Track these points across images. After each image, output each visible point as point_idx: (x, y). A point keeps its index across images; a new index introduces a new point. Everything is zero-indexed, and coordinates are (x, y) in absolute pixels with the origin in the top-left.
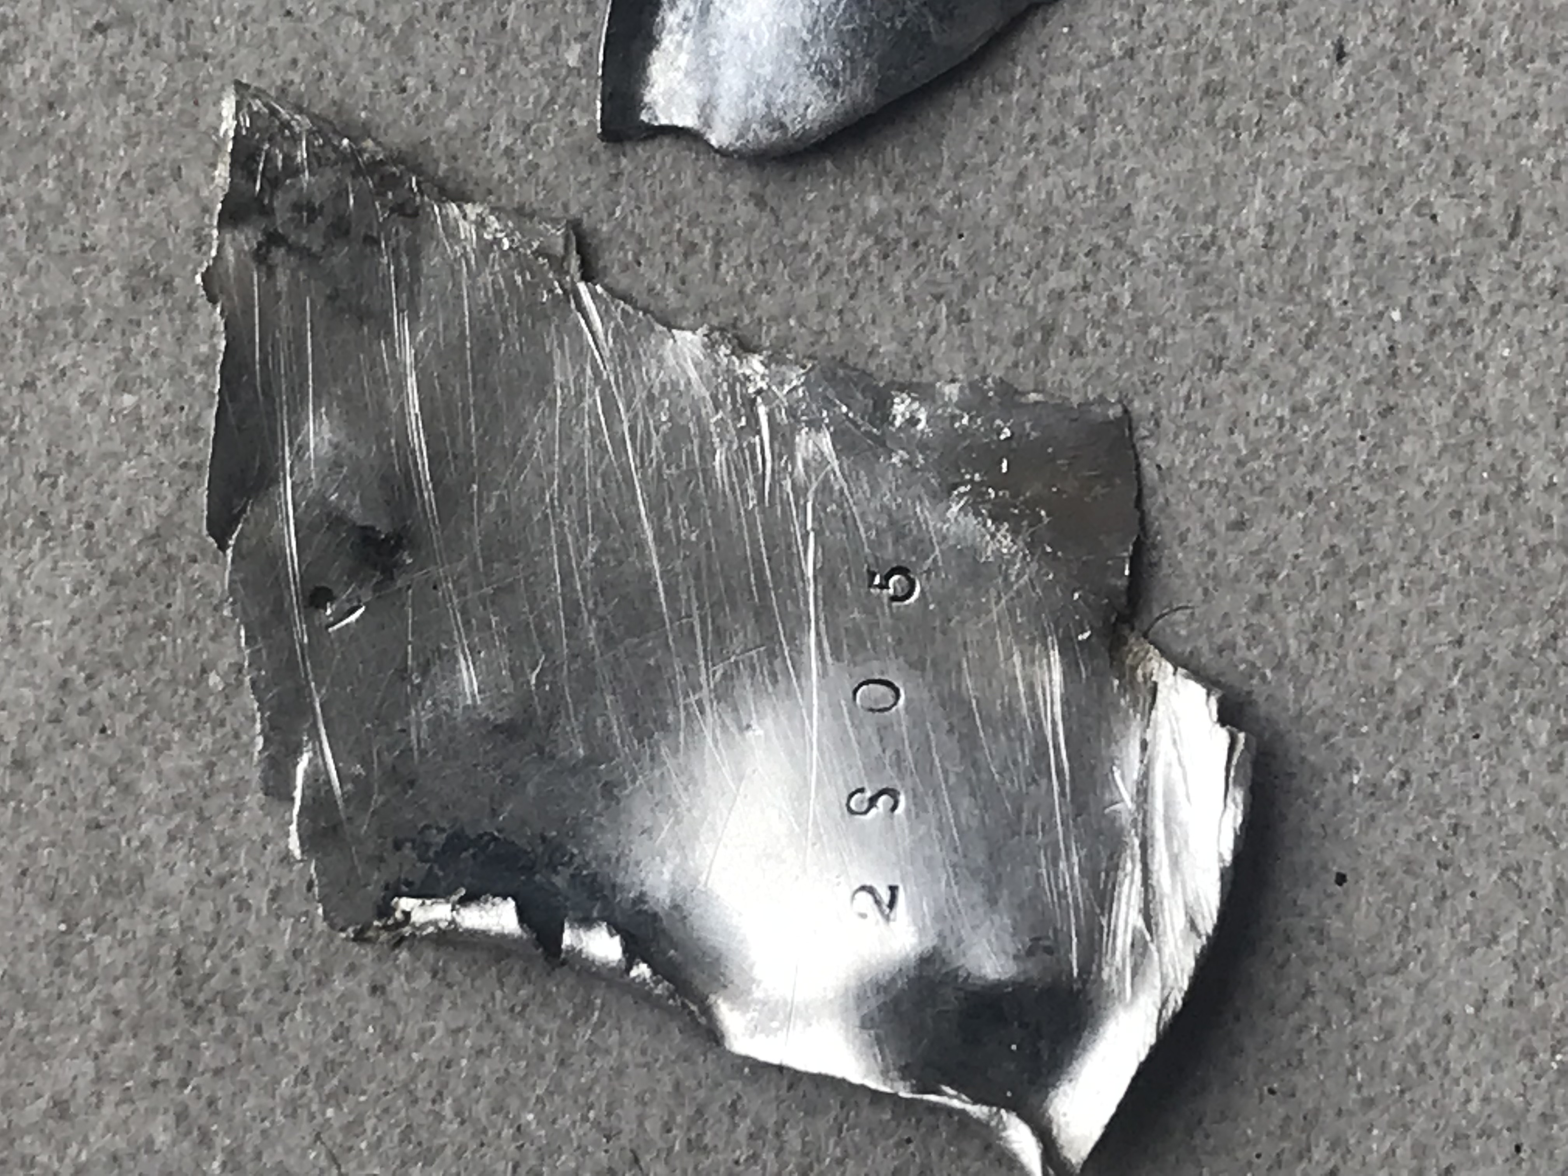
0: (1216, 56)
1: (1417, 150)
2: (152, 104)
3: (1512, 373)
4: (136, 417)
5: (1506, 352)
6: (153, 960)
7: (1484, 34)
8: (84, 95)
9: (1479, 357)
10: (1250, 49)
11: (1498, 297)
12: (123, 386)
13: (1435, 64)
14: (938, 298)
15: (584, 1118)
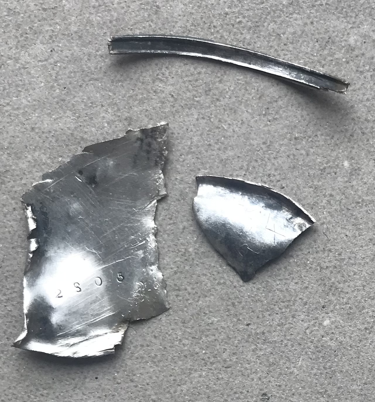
0: (240, 303)
1: (235, 345)
2: (162, 110)
3: (200, 376)
4: (104, 127)
5: (204, 374)
6: (5, 166)
7: (261, 350)
8: (159, 97)
9: (201, 369)
10: (243, 308)
11: (213, 369)
12: (108, 123)
13: (252, 343)
14: (178, 267)
15: (4, 255)
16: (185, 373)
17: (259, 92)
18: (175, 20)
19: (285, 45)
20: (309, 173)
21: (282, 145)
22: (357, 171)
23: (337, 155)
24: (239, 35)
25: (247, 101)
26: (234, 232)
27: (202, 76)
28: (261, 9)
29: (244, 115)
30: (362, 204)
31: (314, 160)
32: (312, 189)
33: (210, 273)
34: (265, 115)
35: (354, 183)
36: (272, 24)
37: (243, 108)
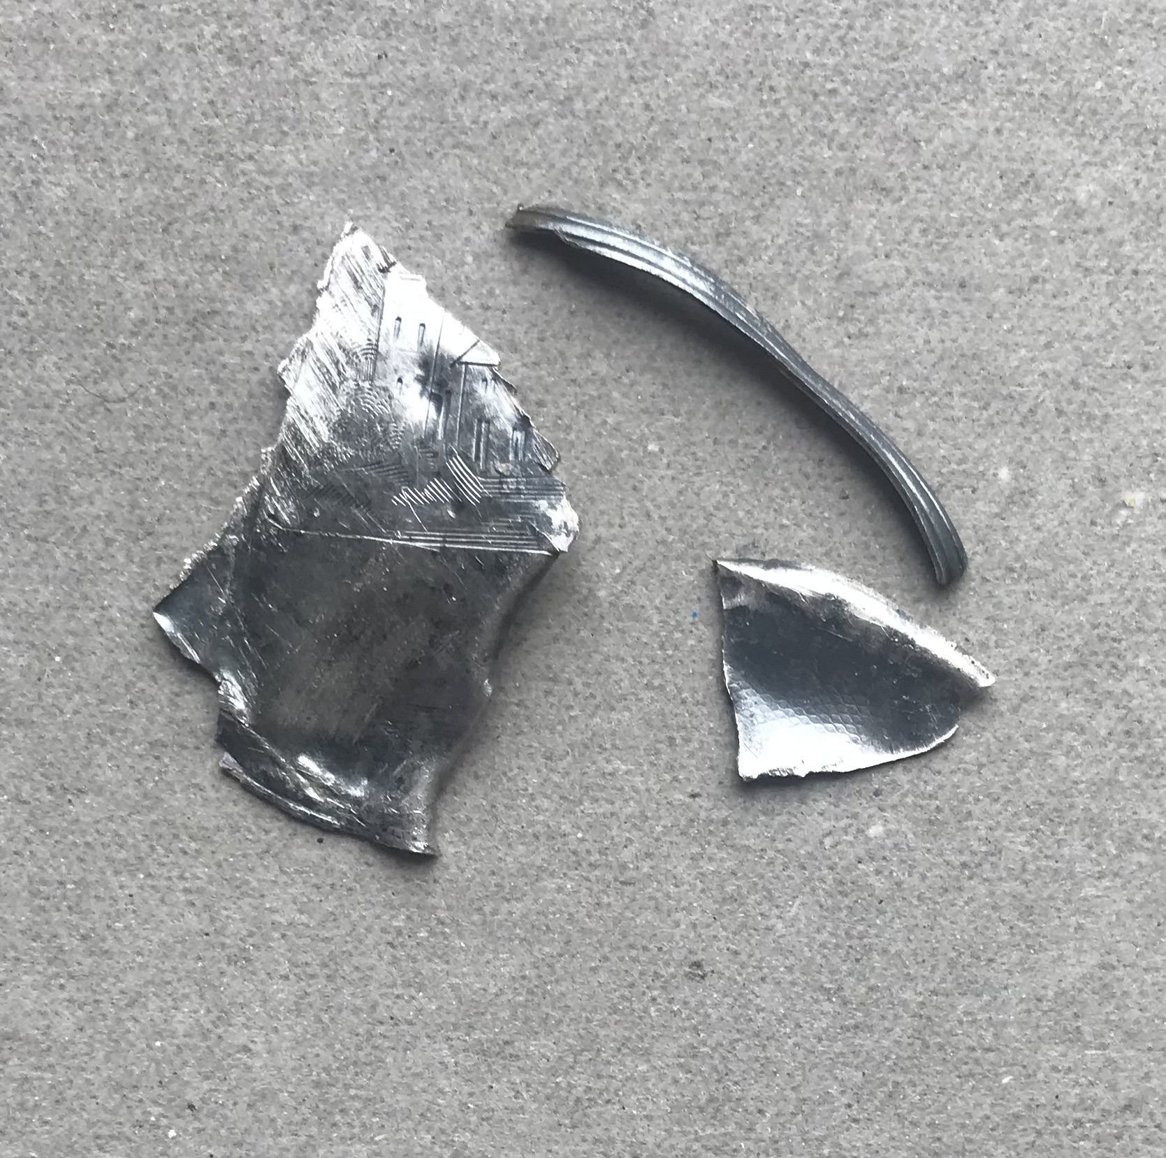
16: (525, 875)
17: (841, 264)
18: (683, 51)
19: (926, 167)
21: (866, 397)
22: (1026, 498)
23: (986, 450)
24: (825, 122)
25: (807, 278)
27: (717, 196)
28: (887, 73)
29: (792, 310)
30: (1020, 576)
31: (931, 449)
34: (842, 320)
35: (1013, 522)
36: (905, 113)
37: (796, 293)
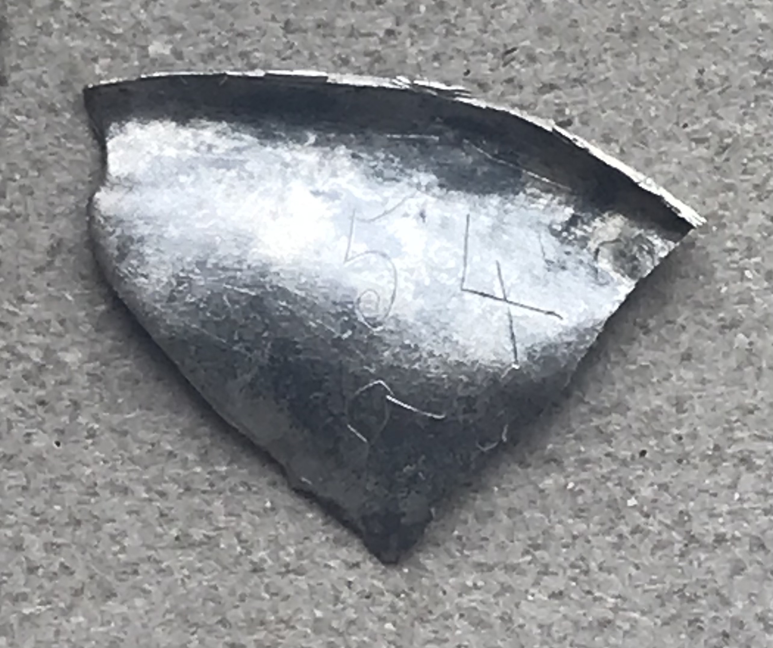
20: (701, 72)
26: (308, 329)
32: (702, 151)
33: (145, 483)
